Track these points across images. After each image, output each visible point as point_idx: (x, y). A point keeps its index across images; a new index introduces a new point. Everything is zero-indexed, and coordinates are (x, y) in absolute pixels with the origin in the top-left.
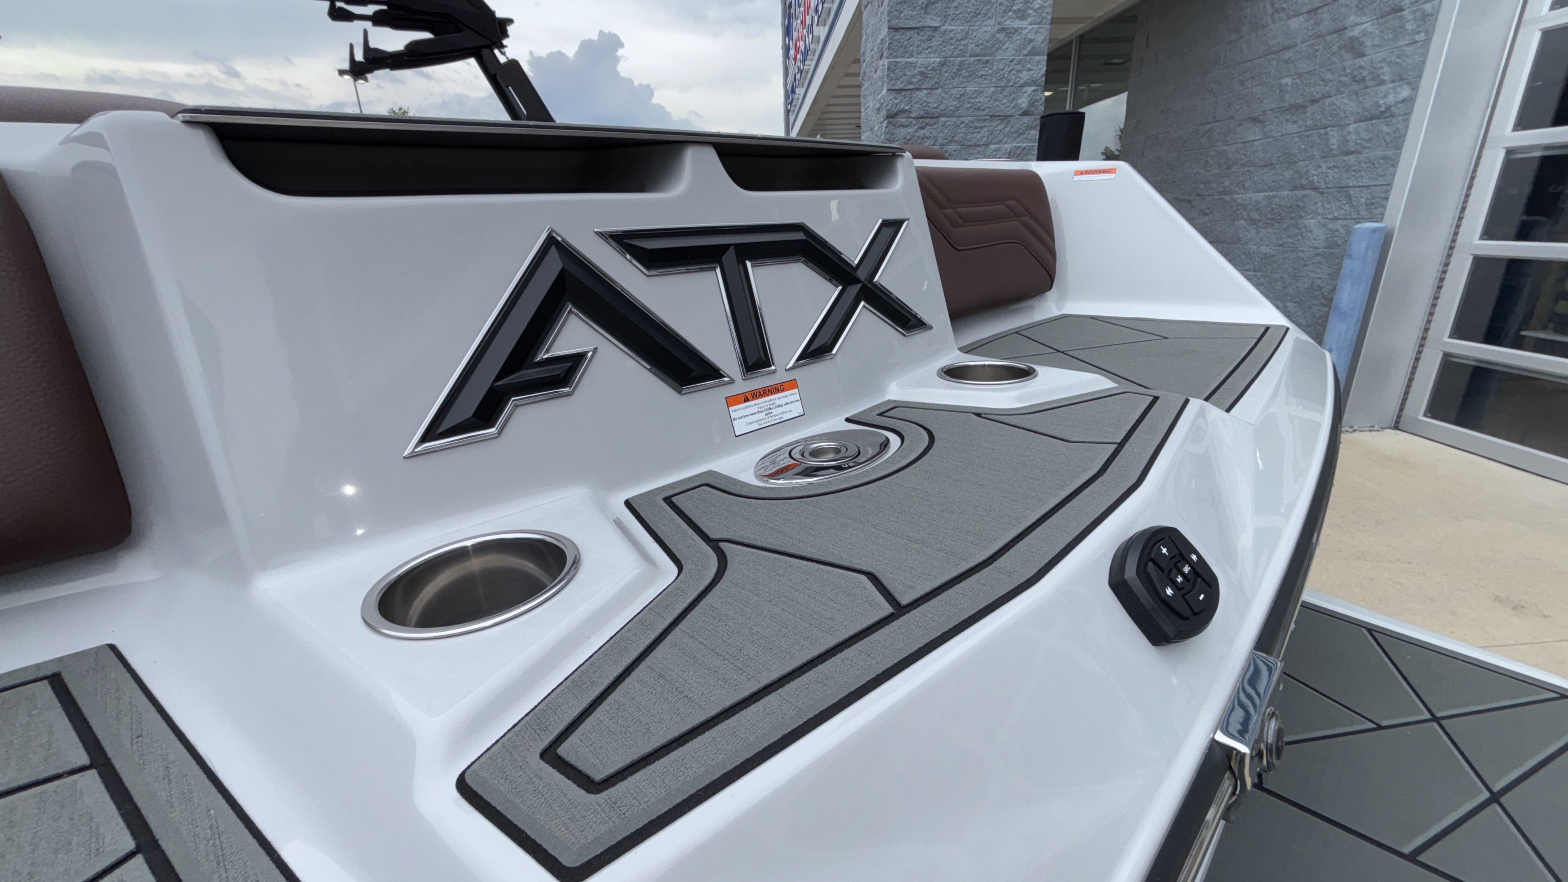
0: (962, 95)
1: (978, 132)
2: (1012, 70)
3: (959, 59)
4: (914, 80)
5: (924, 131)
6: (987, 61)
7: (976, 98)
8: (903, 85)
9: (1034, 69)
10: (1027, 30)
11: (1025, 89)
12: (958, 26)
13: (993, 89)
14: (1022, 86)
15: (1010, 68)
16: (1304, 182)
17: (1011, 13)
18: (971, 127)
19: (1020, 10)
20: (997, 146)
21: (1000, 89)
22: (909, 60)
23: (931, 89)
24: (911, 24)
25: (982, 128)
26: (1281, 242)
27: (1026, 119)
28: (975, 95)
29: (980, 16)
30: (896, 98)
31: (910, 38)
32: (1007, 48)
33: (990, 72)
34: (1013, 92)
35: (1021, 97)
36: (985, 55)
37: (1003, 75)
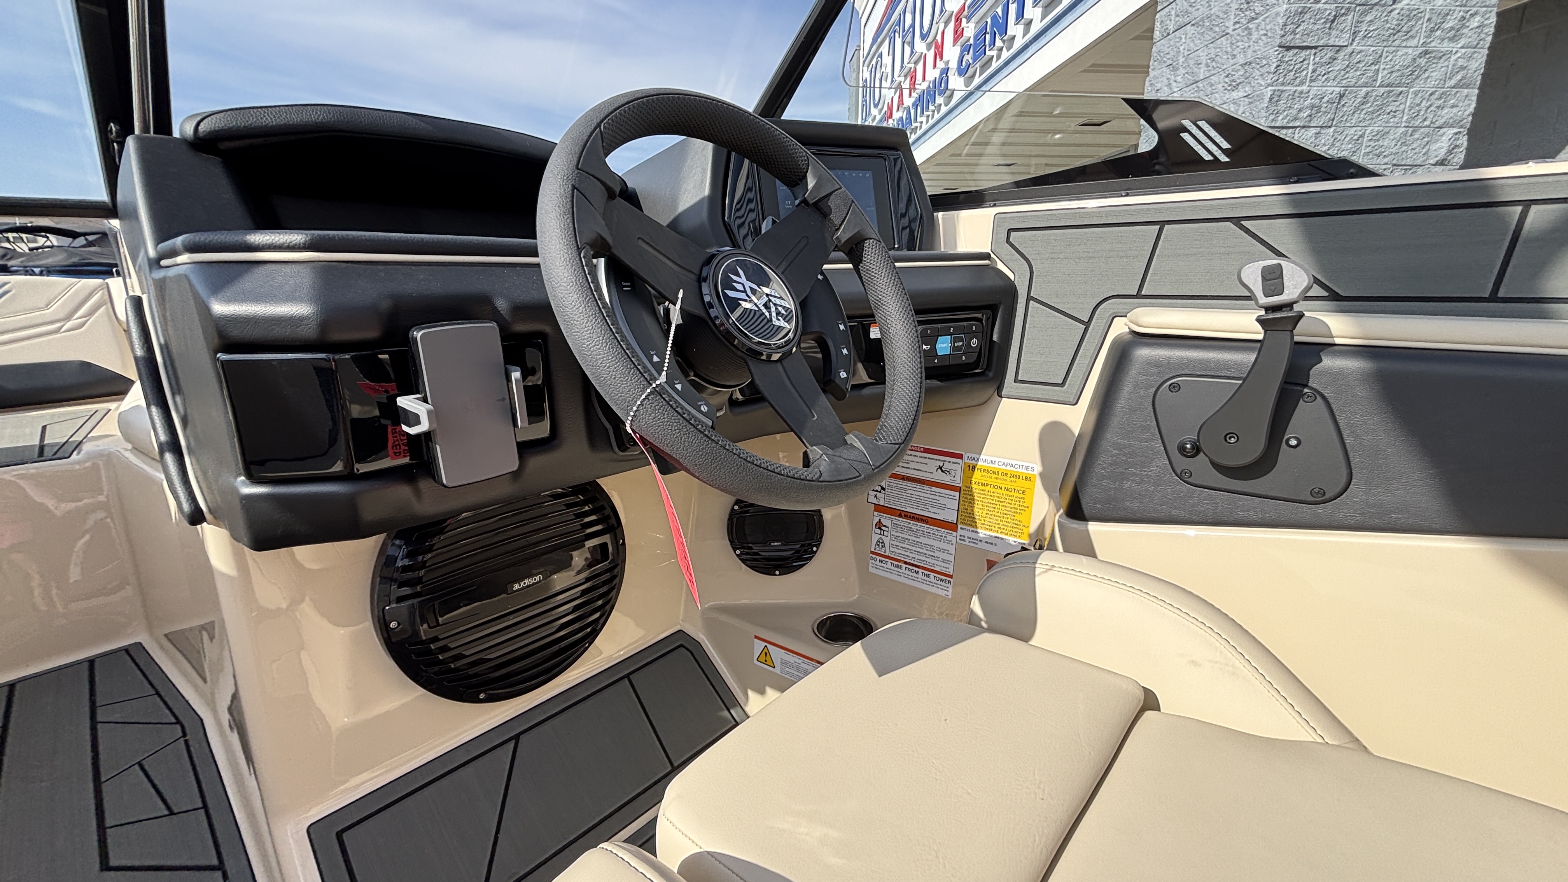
0: (1360, 136)
2: (1431, 106)
3: (1364, 89)
4: (1301, 115)
6: (1401, 94)
7: (1378, 140)
8: (1285, 121)
9: (1460, 105)
10: (1459, 55)
11: (1442, 131)
12: (1369, 46)
13: (1402, 130)
14: (1440, 127)
15: (1429, 103)
17: (1439, 32)
19: (1452, 28)
21: (1411, 129)
22: (1300, 88)
23: (1322, 127)
24: (1309, 41)
28: (1379, 136)
29: (1400, 34)
31: (1304, 60)
32: (1428, 78)
33: (1402, 107)
34: (1427, 135)
35: (1437, 141)
36: (1398, 85)
37: (1419, 111)
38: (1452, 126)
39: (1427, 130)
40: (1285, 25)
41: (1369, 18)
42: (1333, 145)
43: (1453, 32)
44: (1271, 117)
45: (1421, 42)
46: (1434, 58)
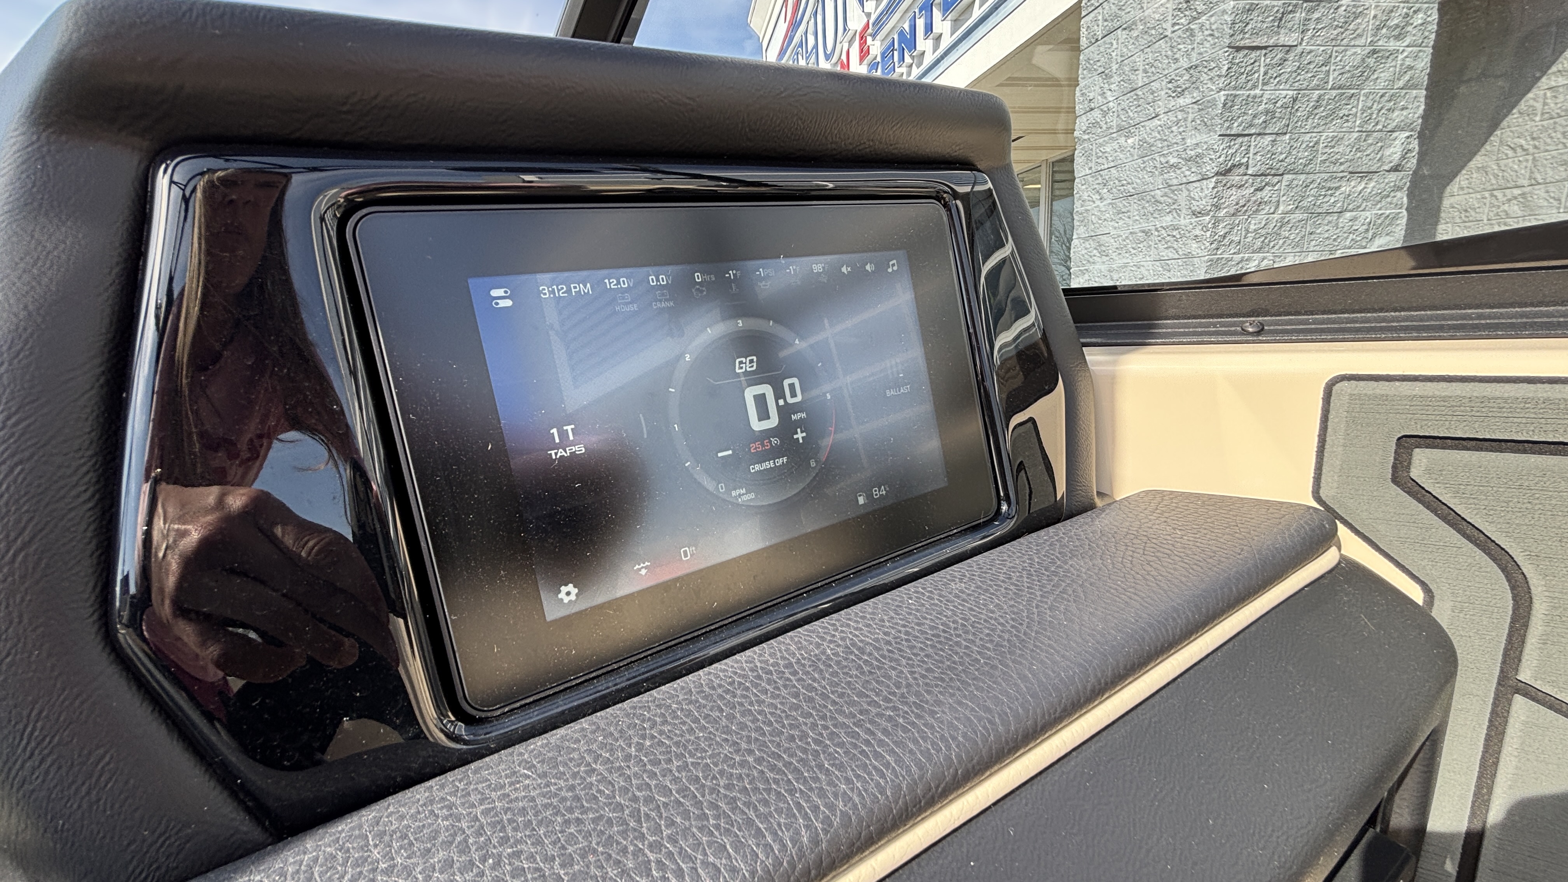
0: (1316, 143)
1: (1331, 195)
2: (1382, 108)
3: (1317, 92)
4: (1256, 121)
5: (1263, 194)
6: (1352, 96)
7: (1333, 147)
8: (1241, 128)
9: (1410, 107)
10: (1405, 54)
11: (1395, 135)
12: (1318, 45)
13: (1356, 135)
14: (1392, 131)
15: (1380, 106)
17: (1384, 30)
18: (1323, 187)
19: (1397, 26)
20: (1354, 213)
21: (1364, 134)
22: (1252, 92)
23: (1277, 134)
25: (1337, 189)
27: (1393, 176)
28: (1333, 143)
29: (1348, 32)
30: (1230, 147)
31: (1255, 62)
32: (1377, 79)
33: (1354, 110)
34: (1381, 140)
35: (1389, 146)
36: (1349, 87)
37: (1371, 115)
38: (1403, 130)
39: (1380, 134)
41: (1316, 15)
42: (1289, 153)
43: (1398, 29)
44: (1227, 124)
45: (1369, 40)
46: (1382, 57)
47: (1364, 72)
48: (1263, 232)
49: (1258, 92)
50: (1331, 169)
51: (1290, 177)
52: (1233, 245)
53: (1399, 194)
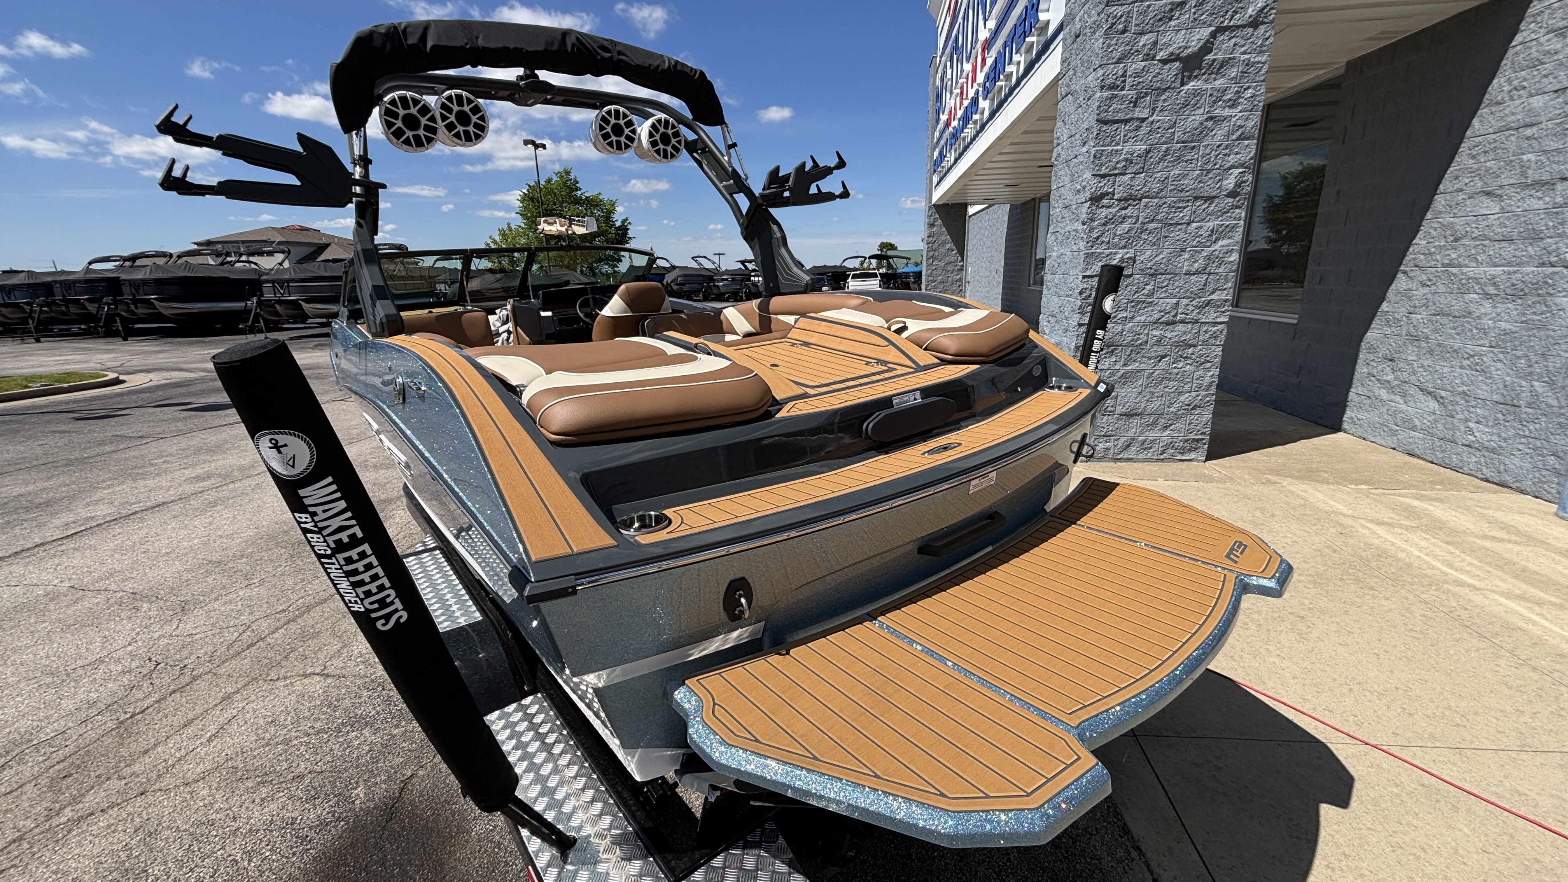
0: (1166, 178)
1: (1181, 212)
2: (1219, 154)
3: (1166, 146)
4: (1119, 166)
5: (1126, 212)
6: (1194, 147)
7: (1180, 180)
8: (1107, 170)
9: (1243, 152)
10: (1237, 117)
11: (1231, 171)
12: (1166, 116)
13: (1198, 172)
14: (1229, 169)
16: (1553, 259)
17: (1220, 103)
18: (1173, 207)
19: (1230, 100)
20: (1200, 224)
21: (1205, 171)
22: (1115, 148)
23: (1135, 173)
24: (1120, 116)
25: (1184, 208)
26: (1524, 319)
27: (1232, 199)
28: (1180, 178)
29: (1189, 107)
30: (1100, 182)
31: (1117, 129)
32: (1215, 135)
33: (1196, 156)
34: (1219, 174)
35: (1227, 179)
36: (1191, 142)
37: (1210, 159)
38: (1237, 168)
39: (1218, 171)
40: (1099, 107)
41: (1163, 98)
42: (1145, 185)
43: (1231, 102)
44: (1097, 168)
45: (1207, 110)
46: (1219, 121)
47: (1202, 132)
48: (1127, 236)
49: (1119, 147)
50: (1179, 195)
51: (1147, 200)
52: (1104, 244)
53: (1238, 211)
